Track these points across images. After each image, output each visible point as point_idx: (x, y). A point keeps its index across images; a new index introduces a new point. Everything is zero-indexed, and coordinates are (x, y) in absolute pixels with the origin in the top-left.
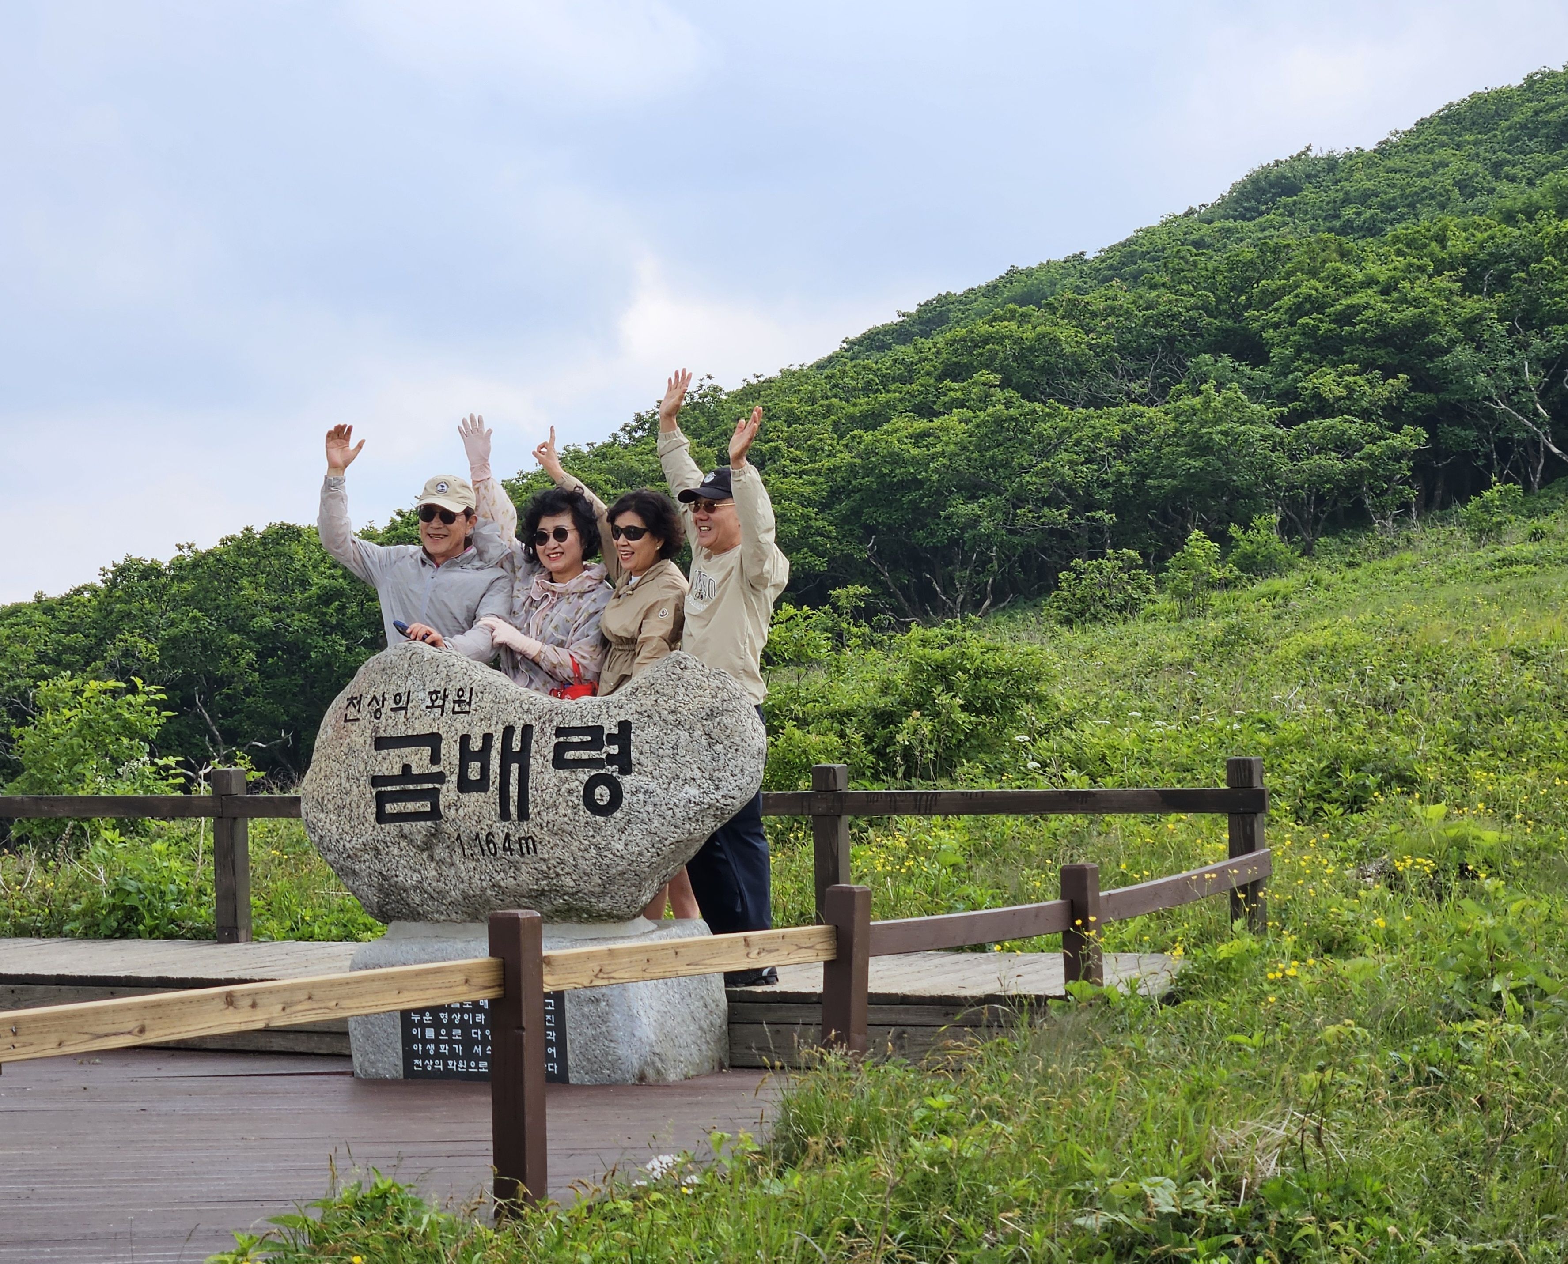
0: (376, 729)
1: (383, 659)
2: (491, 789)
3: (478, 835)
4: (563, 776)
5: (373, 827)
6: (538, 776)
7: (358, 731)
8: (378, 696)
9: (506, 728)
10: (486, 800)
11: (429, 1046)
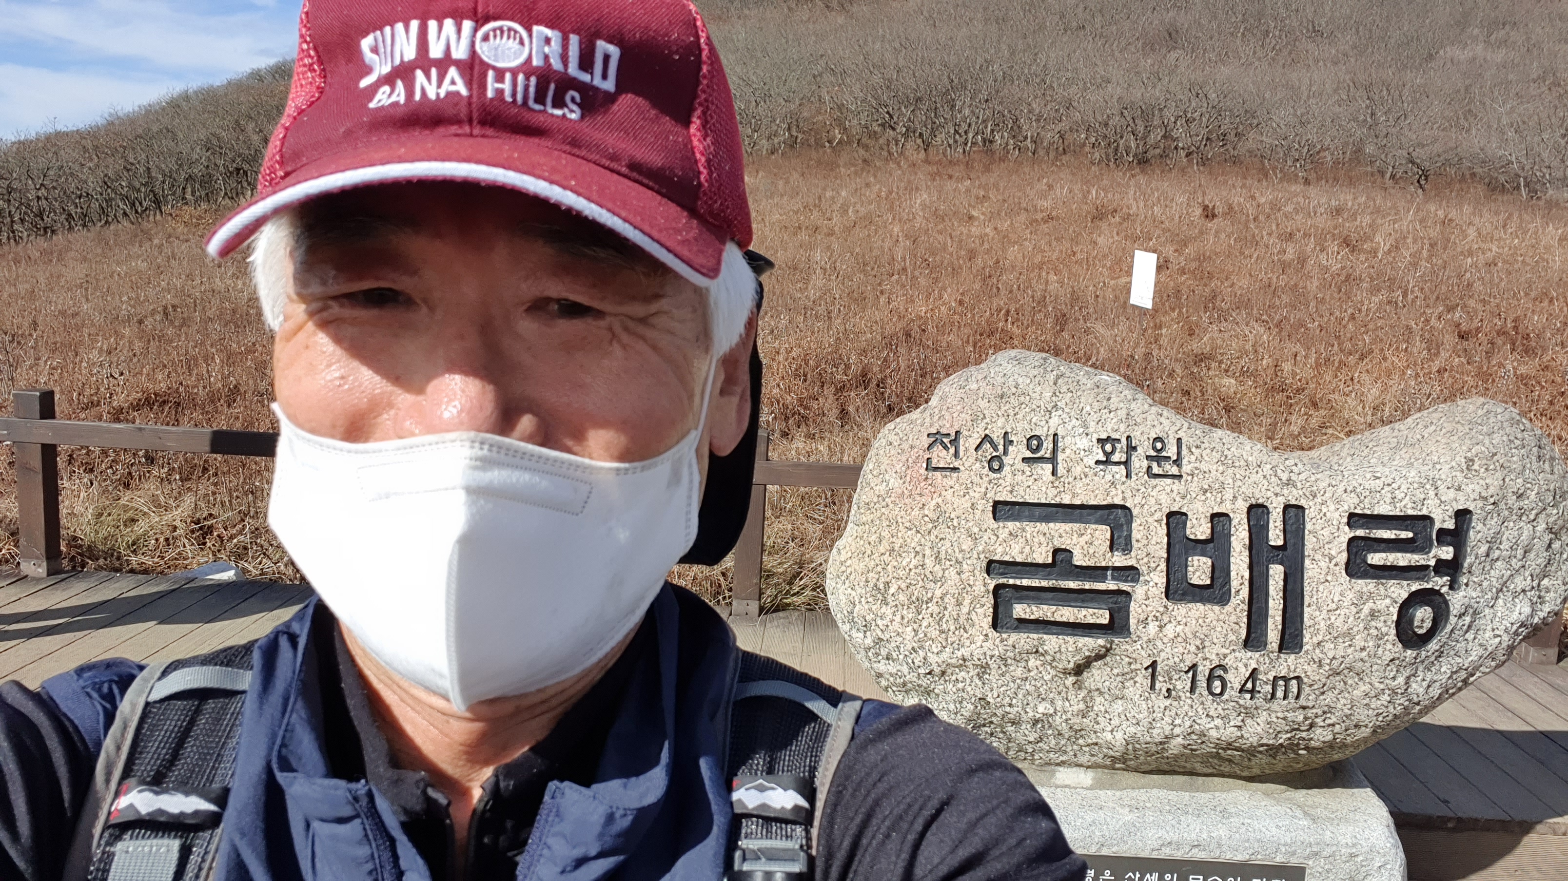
0: (994, 488)
2: (1234, 601)
3: (1194, 667)
4: (1365, 590)
5: (986, 635)
6: (1321, 588)
7: (957, 487)
8: (994, 437)
9: (1251, 508)
10: (1222, 617)
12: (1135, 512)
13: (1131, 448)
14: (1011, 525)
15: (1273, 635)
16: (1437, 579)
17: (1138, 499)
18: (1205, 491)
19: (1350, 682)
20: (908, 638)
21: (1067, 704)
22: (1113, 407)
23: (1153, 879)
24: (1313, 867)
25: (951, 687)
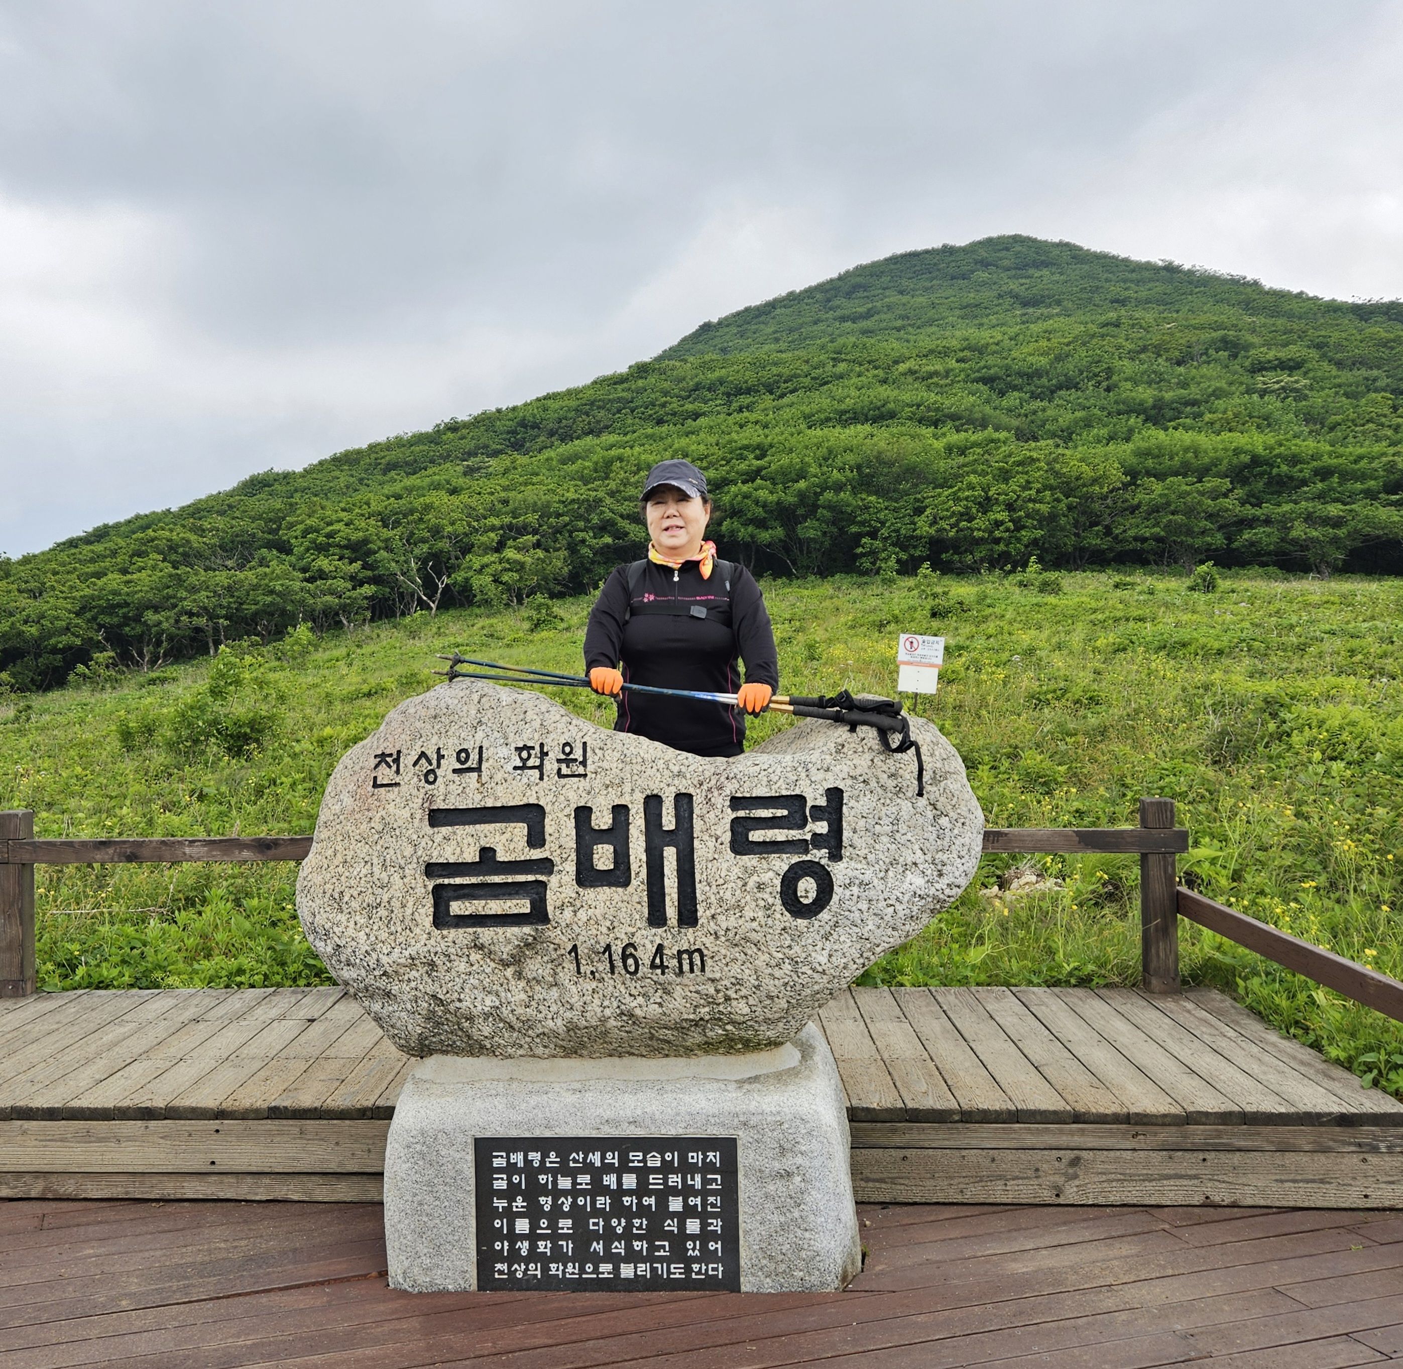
0: (430, 798)
1: (433, 703)
2: (634, 882)
3: (608, 948)
4: (749, 864)
5: (429, 932)
6: (710, 865)
7: (398, 800)
8: (429, 753)
9: (647, 798)
10: (625, 898)
11: (519, 1243)
12: (548, 809)
13: (544, 754)
14: (445, 830)
15: (671, 912)
16: (815, 851)
17: (550, 797)
18: (607, 787)
19: (749, 952)
20: (362, 942)
21: (509, 995)
22: (528, 719)
23: (595, 1158)
24: (743, 1137)
25: (405, 987)
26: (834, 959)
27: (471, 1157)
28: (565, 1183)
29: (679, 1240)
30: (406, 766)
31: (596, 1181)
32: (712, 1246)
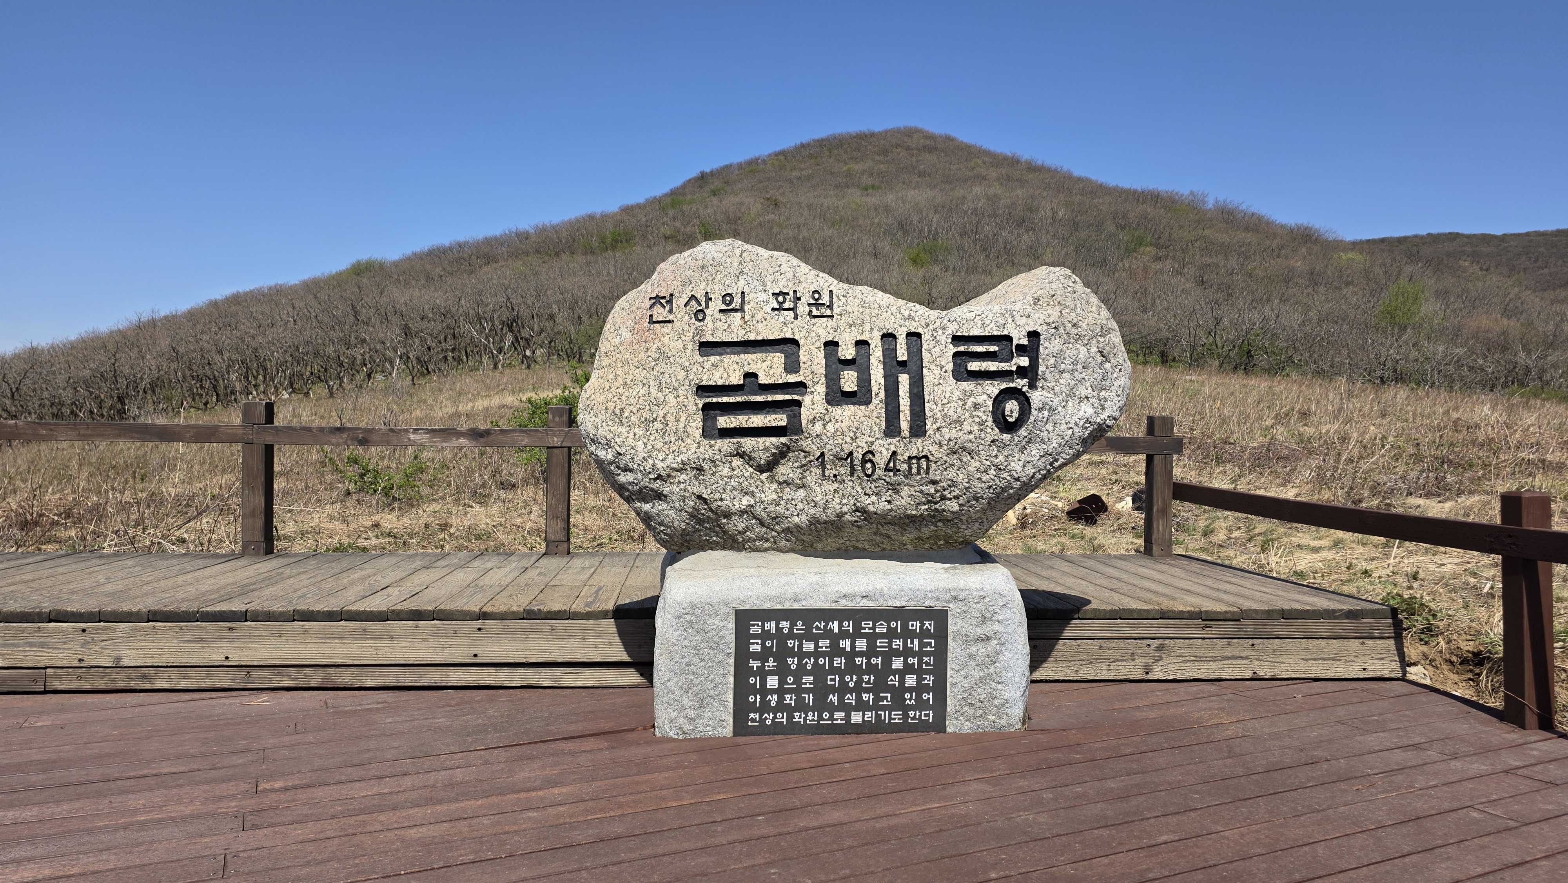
0: (699, 332)
2: (874, 402)
3: (851, 454)
4: (967, 388)
5: (699, 443)
6: (936, 389)
7: (672, 334)
8: (698, 296)
9: (884, 336)
10: (867, 414)
11: (769, 696)
12: (801, 342)
13: (797, 299)
14: (713, 359)
15: (905, 425)
16: (1019, 380)
17: (803, 334)
18: (851, 326)
19: (964, 460)
20: (640, 451)
21: (763, 495)
22: (783, 271)
23: (835, 626)
24: (954, 608)
25: (675, 488)
26: (1026, 468)
27: (732, 626)
28: (809, 647)
29: (899, 691)
30: (678, 306)
31: (835, 645)
32: (925, 696)
